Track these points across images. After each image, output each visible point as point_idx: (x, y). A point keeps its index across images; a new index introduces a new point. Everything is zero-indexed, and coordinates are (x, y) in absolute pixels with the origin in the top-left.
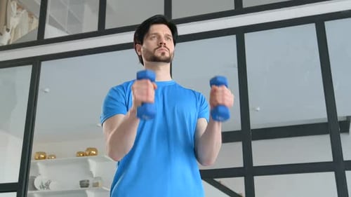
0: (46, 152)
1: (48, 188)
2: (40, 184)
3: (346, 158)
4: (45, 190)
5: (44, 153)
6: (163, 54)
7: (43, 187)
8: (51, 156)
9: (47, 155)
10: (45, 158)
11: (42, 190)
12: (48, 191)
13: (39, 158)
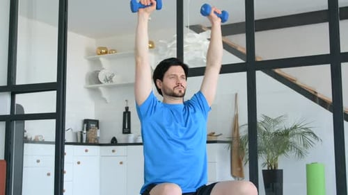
0: (107, 47)
1: (112, 81)
2: (104, 77)
3: (343, 50)
4: (109, 83)
5: (105, 48)
6: (180, 91)
7: (108, 81)
8: (112, 50)
9: (109, 50)
10: (106, 53)
11: (106, 84)
12: (112, 84)
13: (101, 53)
